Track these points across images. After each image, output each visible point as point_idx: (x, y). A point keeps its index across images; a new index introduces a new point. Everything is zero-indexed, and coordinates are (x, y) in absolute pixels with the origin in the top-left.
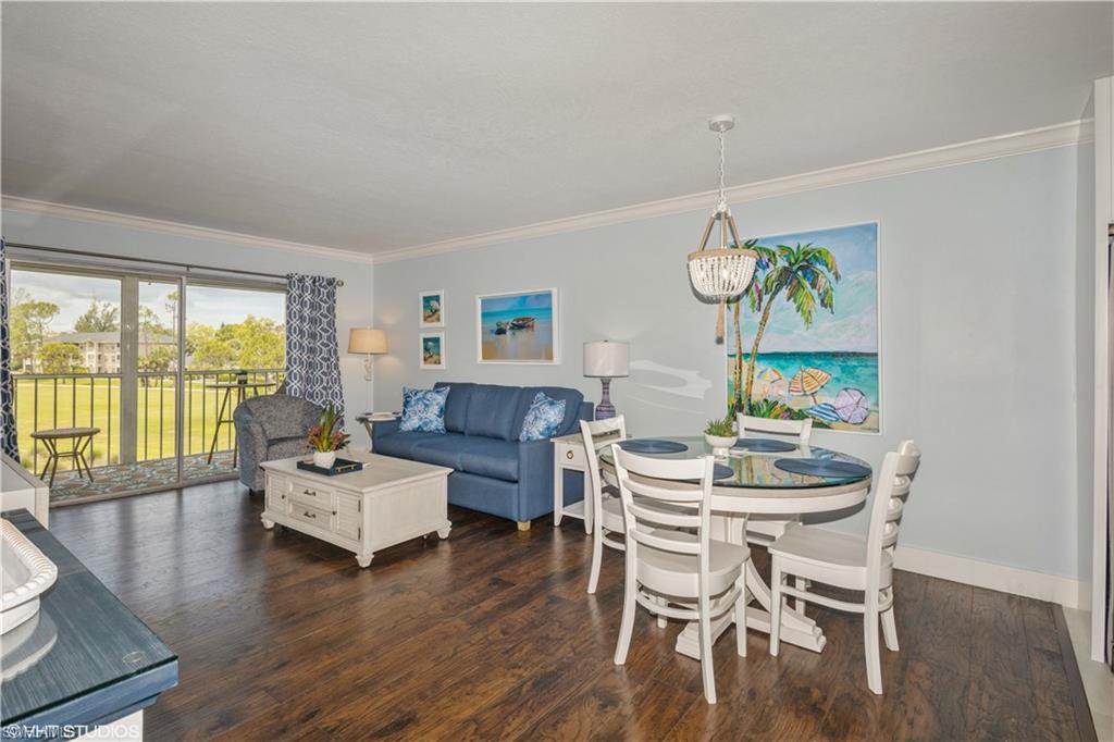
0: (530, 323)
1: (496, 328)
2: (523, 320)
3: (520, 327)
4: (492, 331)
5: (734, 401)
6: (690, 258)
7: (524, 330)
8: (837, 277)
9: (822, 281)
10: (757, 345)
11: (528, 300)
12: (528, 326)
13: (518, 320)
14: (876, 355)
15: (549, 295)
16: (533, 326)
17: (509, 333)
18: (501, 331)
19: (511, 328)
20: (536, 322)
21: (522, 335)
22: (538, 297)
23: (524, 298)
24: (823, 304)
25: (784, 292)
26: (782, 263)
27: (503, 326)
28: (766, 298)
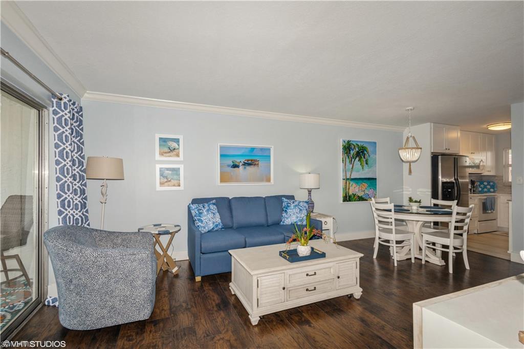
0: (257, 163)
1: (232, 164)
2: (252, 160)
3: (249, 164)
4: (228, 166)
5: (345, 195)
6: (399, 149)
7: (252, 166)
8: (369, 156)
9: (366, 157)
10: (351, 175)
11: (255, 150)
12: (255, 164)
13: (248, 161)
14: (376, 179)
15: (269, 150)
16: (258, 164)
17: (241, 168)
18: (235, 166)
19: (243, 165)
20: (260, 163)
21: (250, 169)
22: (262, 149)
23: (253, 149)
24: (366, 164)
25: (357, 159)
26: (357, 150)
27: (237, 164)
28: (353, 160)
